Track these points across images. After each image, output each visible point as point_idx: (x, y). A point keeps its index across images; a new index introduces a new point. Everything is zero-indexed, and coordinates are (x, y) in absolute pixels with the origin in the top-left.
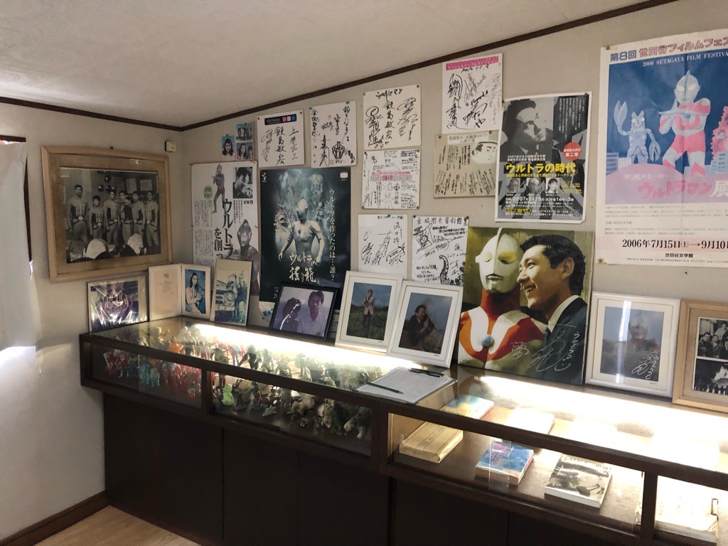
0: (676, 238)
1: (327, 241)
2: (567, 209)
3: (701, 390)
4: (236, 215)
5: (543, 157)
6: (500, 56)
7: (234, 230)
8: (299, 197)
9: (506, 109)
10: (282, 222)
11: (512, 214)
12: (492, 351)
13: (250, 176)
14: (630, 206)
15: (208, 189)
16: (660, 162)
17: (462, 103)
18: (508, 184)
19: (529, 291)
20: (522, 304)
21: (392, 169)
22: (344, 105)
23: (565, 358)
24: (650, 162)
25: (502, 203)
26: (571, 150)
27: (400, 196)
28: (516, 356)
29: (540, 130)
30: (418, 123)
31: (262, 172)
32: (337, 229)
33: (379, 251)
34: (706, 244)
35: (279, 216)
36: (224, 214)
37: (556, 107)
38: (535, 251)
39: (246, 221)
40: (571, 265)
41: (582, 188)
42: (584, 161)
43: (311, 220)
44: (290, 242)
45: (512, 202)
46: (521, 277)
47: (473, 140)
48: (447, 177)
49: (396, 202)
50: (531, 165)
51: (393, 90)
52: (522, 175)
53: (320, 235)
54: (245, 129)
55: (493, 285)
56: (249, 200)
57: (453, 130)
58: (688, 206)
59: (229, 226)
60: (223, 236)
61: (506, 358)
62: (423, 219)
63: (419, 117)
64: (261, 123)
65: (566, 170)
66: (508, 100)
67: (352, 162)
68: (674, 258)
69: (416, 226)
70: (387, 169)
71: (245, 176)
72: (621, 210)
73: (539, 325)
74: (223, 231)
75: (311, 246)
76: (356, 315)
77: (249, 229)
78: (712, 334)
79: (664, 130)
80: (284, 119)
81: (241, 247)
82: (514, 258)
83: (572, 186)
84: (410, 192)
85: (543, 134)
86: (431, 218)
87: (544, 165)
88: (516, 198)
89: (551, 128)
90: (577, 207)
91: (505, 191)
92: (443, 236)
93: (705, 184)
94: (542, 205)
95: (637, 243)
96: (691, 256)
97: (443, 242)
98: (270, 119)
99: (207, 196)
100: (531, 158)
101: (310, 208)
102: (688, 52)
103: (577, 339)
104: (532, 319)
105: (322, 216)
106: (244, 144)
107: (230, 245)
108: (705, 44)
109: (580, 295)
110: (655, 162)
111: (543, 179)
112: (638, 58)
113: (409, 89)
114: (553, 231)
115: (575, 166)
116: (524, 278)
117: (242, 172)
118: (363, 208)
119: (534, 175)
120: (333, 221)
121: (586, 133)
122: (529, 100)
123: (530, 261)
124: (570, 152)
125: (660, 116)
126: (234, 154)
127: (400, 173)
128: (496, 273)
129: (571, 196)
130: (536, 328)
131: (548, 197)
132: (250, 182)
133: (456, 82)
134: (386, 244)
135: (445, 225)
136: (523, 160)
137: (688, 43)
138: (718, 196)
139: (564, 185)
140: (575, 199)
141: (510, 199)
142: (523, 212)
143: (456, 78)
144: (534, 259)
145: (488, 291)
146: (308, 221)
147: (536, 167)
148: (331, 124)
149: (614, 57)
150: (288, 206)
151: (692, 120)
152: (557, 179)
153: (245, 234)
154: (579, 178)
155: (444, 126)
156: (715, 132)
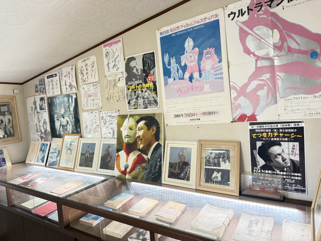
0: (193, 112)
1: (72, 125)
2: (153, 103)
3: (207, 182)
4: (41, 117)
5: (141, 82)
6: (121, 39)
7: (41, 124)
8: (61, 108)
9: (126, 62)
10: (57, 119)
11: (134, 107)
12: (128, 170)
13: (44, 100)
14: (175, 99)
15: (32, 108)
16: (183, 79)
17: (110, 61)
18: (130, 95)
19: (140, 141)
20: (138, 148)
21: (91, 92)
22: (71, 67)
23: (155, 171)
24: (179, 79)
25: (129, 103)
26: (150, 77)
27: (95, 103)
28: (137, 172)
29: (138, 70)
30: (97, 71)
31: (48, 98)
32: (75, 119)
33: (90, 128)
34: (204, 114)
35: (56, 116)
36: (37, 117)
37: (143, 59)
38: (142, 123)
39: (45, 120)
40: (155, 128)
41: (156, 93)
42: (156, 81)
43: (66, 117)
44: (60, 127)
45: (133, 102)
46: (137, 135)
47: (116, 77)
48: (110, 94)
49: (94, 106)
50: (137, 86)
51: (86, 58)
52: (135, 90)
53: (70, 123)
54: (41, 81)
55: (127, 140)
56: (45, 110)
57: (109, 73)
58: (196, 97)
59: (40, 122)
60: (38, 126)
61: (133, 173)
62: (104, 112)
63: (97, 69)
64: (46, 78)
65: (150, 86)
66: (126, 58)
67: (76, 91)
68: (193, 121)
69: (101, 116)
70: (89, 92)
71: (43, 101)
72: (172, 101)
73: (145, 156)
74: (38, 124)
75: (67, 128)
76: (82, 157)
77: (46, 123)
78: (210, 156)
79: (183, 64)
80: (53, 76)
81: (45, 131)
82: (134, 127)
83: (153, 93)
84: (98, 101)
85: (139, 71)
86: (106, 112)
87: (142, 85)
88: (134, 100)
89: (142, 68)
90: (156, 102)
91: (129, 98)
92: (111, 119)
93: (201, 87)
94: (143, 102)
95: (179, 116)
96: (199, 119)
97: (112, 122)
98: (49, 76)
99: (32, 110)
100: (137, 82)
101: (65, 112)
102: (188, 28)
103: (159, 162)
104: (142, 154)
105: (70, 115)
106: (41, 88)
107: (41, 130)
108: (193, 23)
109: (159, 141)
110: (181, 79)
111: (142, 91)
112: (170, 33)
113: (92, 58)
114: (148, 114)
115: (153, 84)
116: (138, 136)
117: (42, 99)
118: (83, 110)
119: (139, 89)
120: (73, 116)
121: (155, 69)
122: (133, 57)
123: (140, 128)
124: (150, 78)
125: (181, 58)
126: (39, 92)
127: (94, 93)
128: (128, 135)
129: (153, 98)
130: (144, 158)
131: (145, 99)
132: (45, 103)
133: (107, 52)
134: (92, 125)
135: (112, 115)
136: (134, 83)
137: (187, 24)
138: (206, 91)
139: (150, 93)
140: (155, 99)
141: (131, 101)
142: (137, 106)
143: (107, 51)
144: (141, 127)
145: (126, 143)
146: (65, 117)
147: (139, 86)
148: (67, 75)
149: (161, 34)
150: (58, 111)
151: (192, 58)
152: (147, 90)
153: (45, 125)
154: (155, 89)
155: (106, 72)
156: (202, 62)
